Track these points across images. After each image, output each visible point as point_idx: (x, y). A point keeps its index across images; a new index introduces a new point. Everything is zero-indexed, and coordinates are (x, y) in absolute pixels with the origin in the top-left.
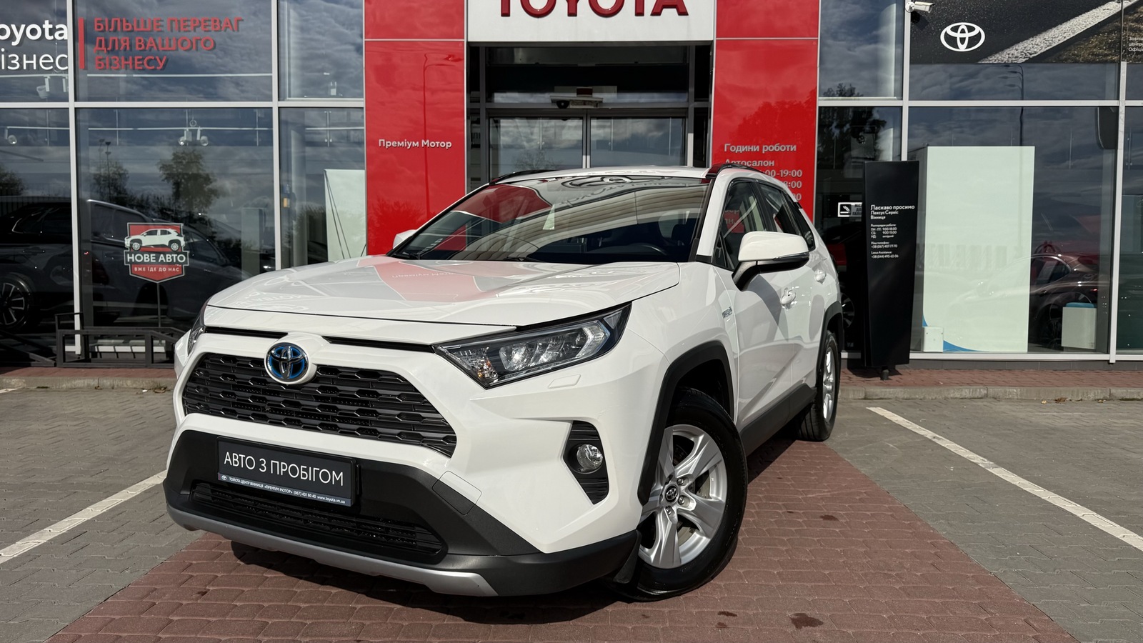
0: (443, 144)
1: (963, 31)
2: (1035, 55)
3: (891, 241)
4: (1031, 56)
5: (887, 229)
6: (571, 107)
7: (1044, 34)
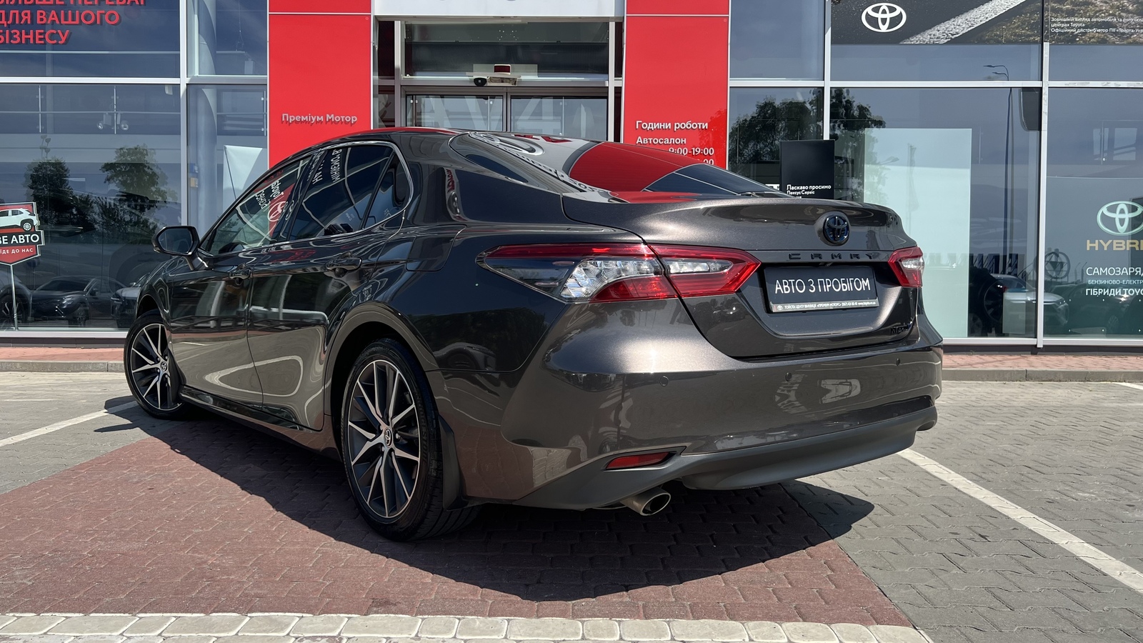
0: (348, 119)
1: (884, 12)
2: (957, 36)
4: (953, 37)
6: (489, 84)
7: (966, 14)
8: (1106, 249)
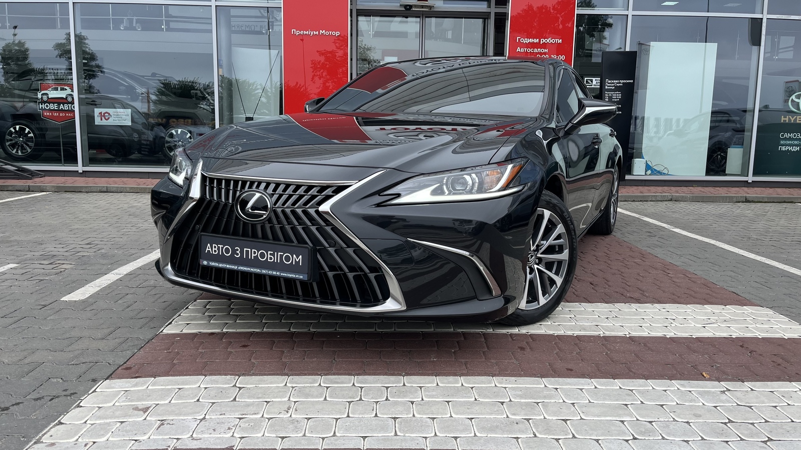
0: (334, 33)
3: (618, 103)
5: (615, 95)
6: (413, 9)
8: (792, 122)
